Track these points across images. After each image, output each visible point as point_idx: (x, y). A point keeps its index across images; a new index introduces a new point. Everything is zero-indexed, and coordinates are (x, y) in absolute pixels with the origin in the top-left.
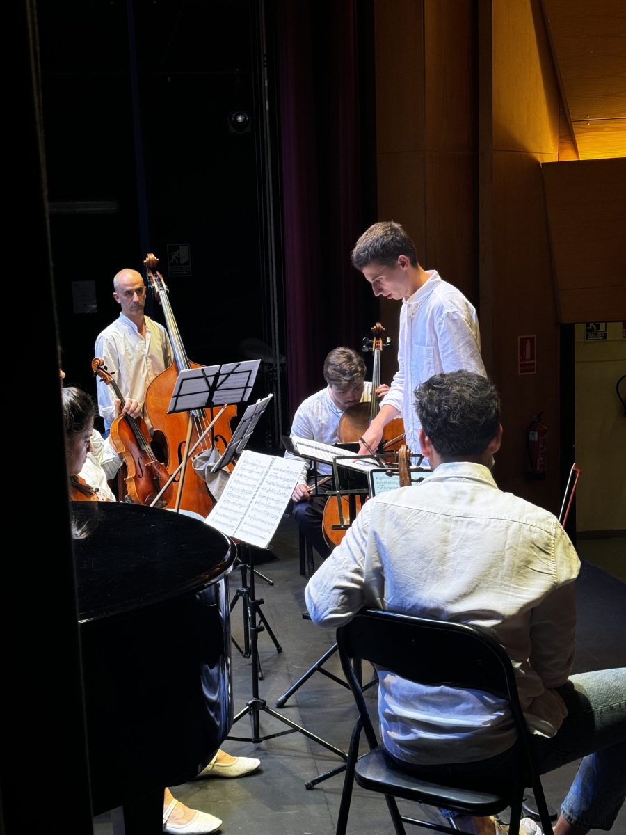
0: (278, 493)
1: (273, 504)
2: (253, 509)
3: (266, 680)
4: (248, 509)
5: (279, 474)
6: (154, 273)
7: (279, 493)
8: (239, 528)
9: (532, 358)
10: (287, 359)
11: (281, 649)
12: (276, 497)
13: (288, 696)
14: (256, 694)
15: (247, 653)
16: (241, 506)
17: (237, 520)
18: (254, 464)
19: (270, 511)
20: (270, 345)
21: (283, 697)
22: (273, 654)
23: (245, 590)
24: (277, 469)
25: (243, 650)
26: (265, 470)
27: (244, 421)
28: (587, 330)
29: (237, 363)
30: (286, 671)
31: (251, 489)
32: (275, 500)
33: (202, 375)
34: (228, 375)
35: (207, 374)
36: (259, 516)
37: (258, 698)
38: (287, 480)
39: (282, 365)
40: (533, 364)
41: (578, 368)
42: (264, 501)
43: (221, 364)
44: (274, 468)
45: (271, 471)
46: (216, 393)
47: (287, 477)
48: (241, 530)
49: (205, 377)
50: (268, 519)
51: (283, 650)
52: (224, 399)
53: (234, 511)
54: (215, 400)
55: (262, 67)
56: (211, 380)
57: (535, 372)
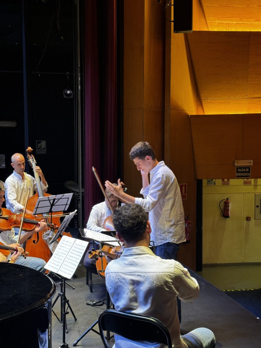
0: (76, 255)
1: (74, 259)
2: (66, 261)
3: (69, 333)
4: (64, 261)
5: (78, 247)
6: (30, 155)
7: (78, 255)
8: (60, 269)
9: (185, 193)
10: (84, 190)
11: (76, 319)
12: (76, 256)
13: (78, 341)
14: (64, 341)
15: (61, 321)
16: (61, 260)
17: (59, 266)
18: (67, 242)
19: (73, 262)
20: (78, 184)
21: (76, 342)
22: (73, 321)
23: (62, 294)
24: (77, 244)
25: (60, 319)
26: (72, 244)
27: (64, 222)
28: (208, 181)
29: (63, 195)
30: (78, 329)
31: (65, 252)
32: (75, 258)
33: (48, 199)
34: (59, 199)
35: (50, 199)
36: (68, 264)
37: (65, 343)
38: (81, 249)
39: (83, 193)
40: (185, 195)
41: (204, 196)
42: (71, 258)
43: (56, 195)
44: (76, 244)
45: (74, 245)
46: (53, 207)
47: (81, 248)
48: (61, 270)
49: (49, 200)
50: (72, 266)
51: (77, 319)
52: (57, 209)
53: (58, 262)
54: (53, 210)
55: (78, 72)
56: (52, 201)
57: (186, 199)
